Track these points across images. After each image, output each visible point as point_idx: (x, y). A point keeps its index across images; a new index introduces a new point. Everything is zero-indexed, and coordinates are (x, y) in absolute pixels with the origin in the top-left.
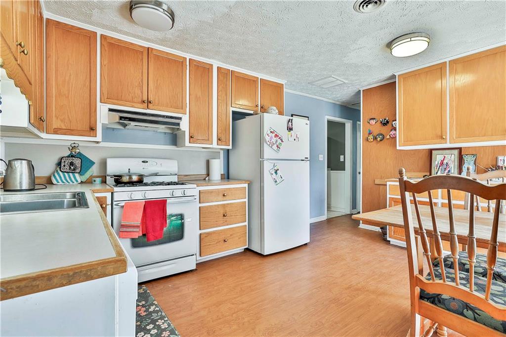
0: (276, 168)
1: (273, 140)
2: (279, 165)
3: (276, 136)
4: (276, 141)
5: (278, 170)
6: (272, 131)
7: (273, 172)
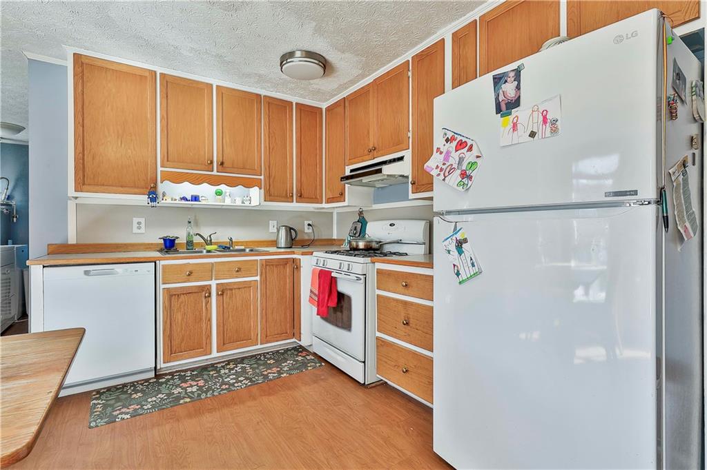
0: (459, 236)
1: (451, 161)
2: (470, 227)
3: (461, 145)
4: (461, 160)
5: (465, 241)
6: (450, 135)
7: (453, 247)
